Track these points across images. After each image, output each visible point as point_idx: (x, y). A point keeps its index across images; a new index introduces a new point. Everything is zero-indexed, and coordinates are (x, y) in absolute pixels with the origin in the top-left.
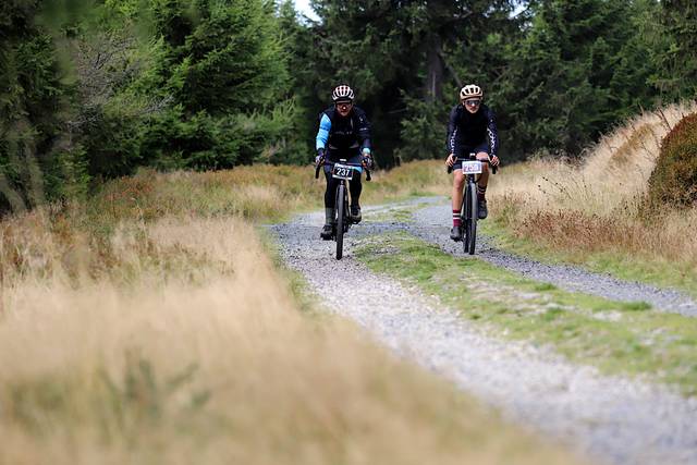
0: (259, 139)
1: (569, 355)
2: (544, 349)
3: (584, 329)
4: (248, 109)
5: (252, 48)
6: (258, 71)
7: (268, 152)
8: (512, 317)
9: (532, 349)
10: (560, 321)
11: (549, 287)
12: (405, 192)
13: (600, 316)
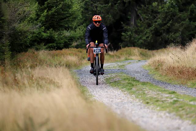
0: (71, 39)
1: (181, 117)
2: (172, 114)
3: (186, 107)
4: (67, 29)
5: (69, 7)
6: (71, 15)
7: (75, 44)
8: (161, 103)
9: (167, 114)
10: (177, 105)
11: (174, 93)
12: (123, 58)
13: (192, 103)
